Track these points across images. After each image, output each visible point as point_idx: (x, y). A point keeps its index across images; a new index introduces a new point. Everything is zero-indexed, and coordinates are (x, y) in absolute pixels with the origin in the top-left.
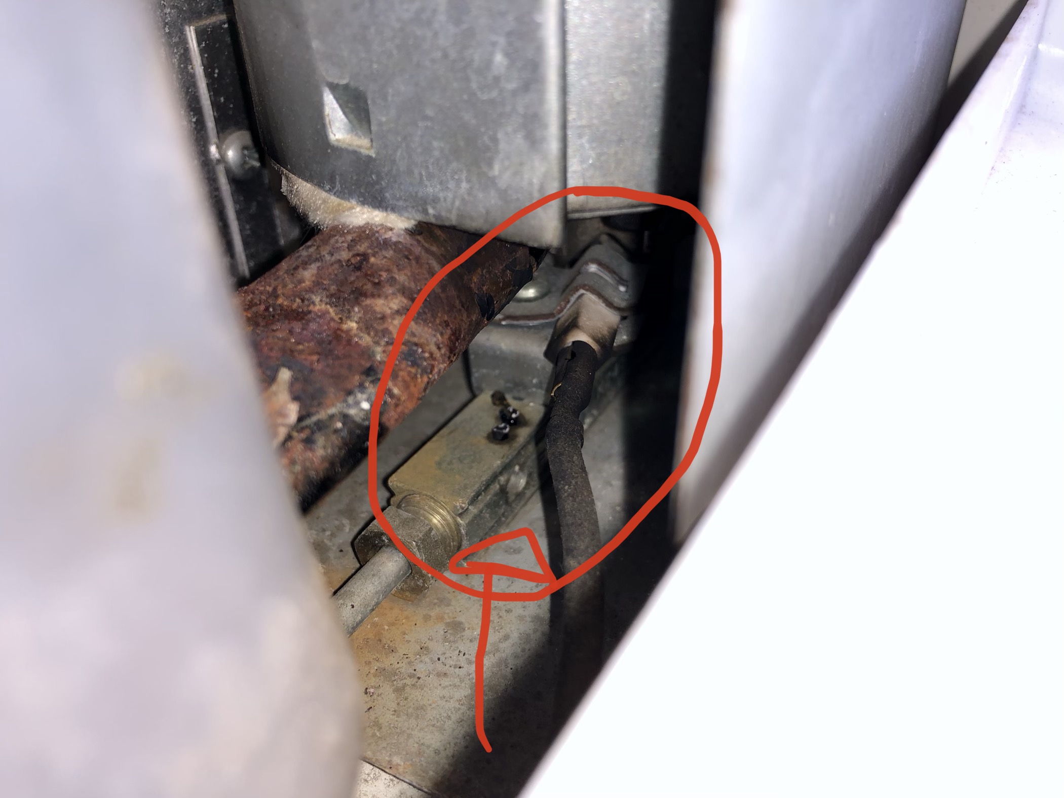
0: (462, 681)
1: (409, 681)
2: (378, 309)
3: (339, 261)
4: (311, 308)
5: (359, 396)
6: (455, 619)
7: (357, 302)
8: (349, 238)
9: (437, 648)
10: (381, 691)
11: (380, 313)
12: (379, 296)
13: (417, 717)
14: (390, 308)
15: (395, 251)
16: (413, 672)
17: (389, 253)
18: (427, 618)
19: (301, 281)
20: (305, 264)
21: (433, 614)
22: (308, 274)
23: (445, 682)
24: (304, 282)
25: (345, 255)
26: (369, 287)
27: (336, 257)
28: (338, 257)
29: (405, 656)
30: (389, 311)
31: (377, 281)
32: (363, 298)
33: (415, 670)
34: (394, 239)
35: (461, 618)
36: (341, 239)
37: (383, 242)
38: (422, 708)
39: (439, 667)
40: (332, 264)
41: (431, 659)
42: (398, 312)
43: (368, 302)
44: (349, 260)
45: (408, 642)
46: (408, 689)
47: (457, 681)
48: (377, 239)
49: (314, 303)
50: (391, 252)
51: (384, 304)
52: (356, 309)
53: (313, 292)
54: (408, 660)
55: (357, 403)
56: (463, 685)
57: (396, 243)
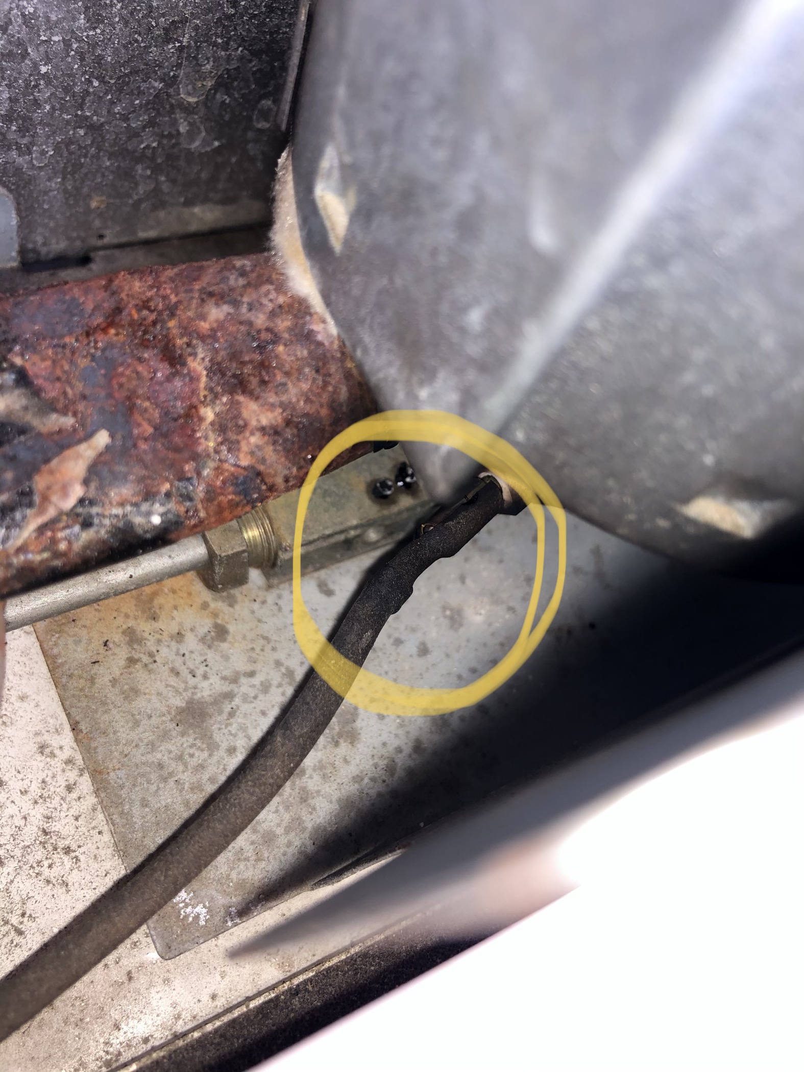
0: (185, 690)
1: (145, 659)
2: (245, 414)
3: (250, 324)
4: (190, 360)
5: (157, 505)
6: (226, 625)
7: (232, 392)
8: (281, 300)
9: (191, 642)
10: (117, 650)
11: (244, 420)
12: (257, 398)
13: (126, 698)
14: (258, 421)
15: (310, 353)
16: (155, 651)
17: (302, 352)
18: (205, 606)
19: (203, 317)
20: (221, 298)
21: (213, 605)
22: (216, 313)
23: (173, 681)
24: (205, 320)
25: (260, 320)
26: (254, 381)
27: (251, 316)
28: (253, 319)
29: (161, 632)
30: (254, 423)
31: (267, 378)
32: (239, 391)
33: (158, 651)
34: (320, 338)
35: (231, 628)
36: (273, 295)
37: (308, 333)
38: (136, 691)
39: (178, 662)
40: (241, 323)
41: (178, 650)
42: (263, 429)
43: (241, 398)
44: (259, 332)
45: (173, 618)
46: (138, 666)
47: (182, 686)
48: (304, 324)
49: (195, 355)
50: (305, 353)
51: (254, 412)
52: (225, 399)
53: (203, 341)
54: (159, 637)
55: (149, 514)
56: (184, 694)
57: (320, 344)
